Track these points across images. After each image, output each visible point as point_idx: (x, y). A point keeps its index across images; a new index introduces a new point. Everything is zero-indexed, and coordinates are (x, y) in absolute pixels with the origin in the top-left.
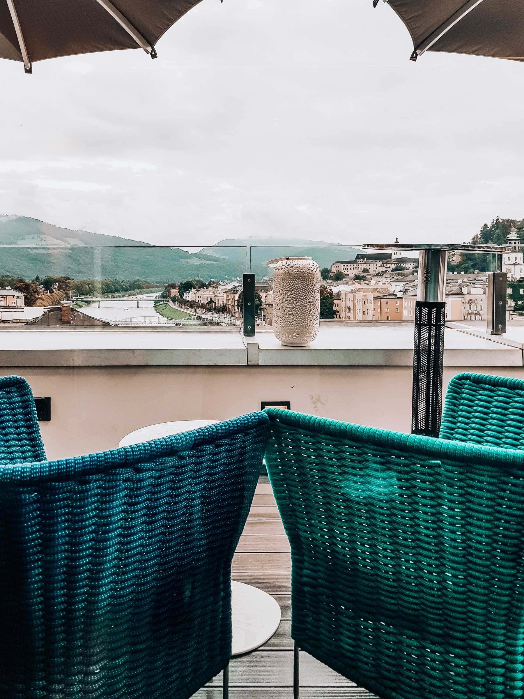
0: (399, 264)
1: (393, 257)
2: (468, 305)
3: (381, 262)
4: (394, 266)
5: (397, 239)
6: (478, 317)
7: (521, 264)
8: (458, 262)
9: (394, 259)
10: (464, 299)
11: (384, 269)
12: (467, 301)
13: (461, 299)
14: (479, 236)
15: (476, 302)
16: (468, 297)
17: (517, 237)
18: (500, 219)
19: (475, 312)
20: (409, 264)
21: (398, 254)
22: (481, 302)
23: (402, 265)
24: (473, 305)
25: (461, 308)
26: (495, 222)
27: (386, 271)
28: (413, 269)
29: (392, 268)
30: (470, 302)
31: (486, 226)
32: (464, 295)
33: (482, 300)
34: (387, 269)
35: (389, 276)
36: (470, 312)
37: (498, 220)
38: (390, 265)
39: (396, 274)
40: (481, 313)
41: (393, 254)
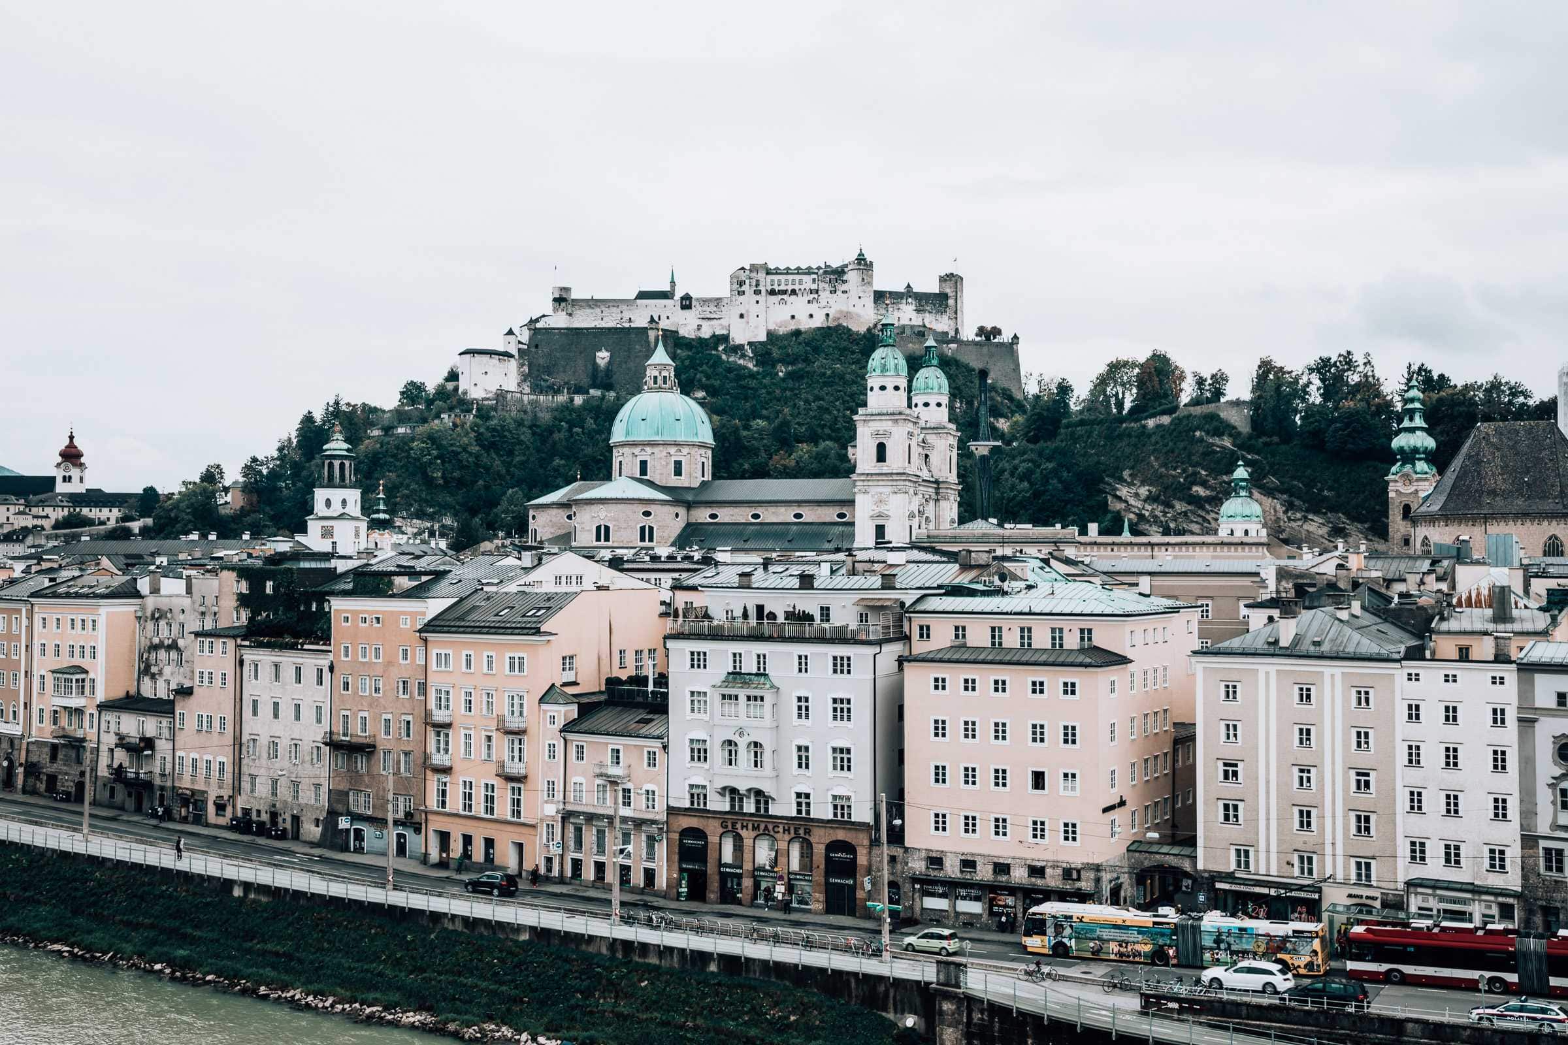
0: (78, 509)
1: (61, 488)
2: (150, 625)
3: (22, 501)
4: (60, 514)
5: (71, 438)
6: (174, 655)
7: (353, 518)
8: (238, 507)
9: (60, 494)
10: (143, 608)
11: (29, 522)
12: (149, 614)
13: (133, 609)
14: (295, 441)
15: (169, 615)
16: (151, 603)
17: (348, 450)
18: (342, 403)
19: (166, 642)
20: (105, 511)
21: (75, 479)
22: (182, 617)
23: (85, 511)
24: (162, 623)
25: (134, 632)
26: (331, 409)
27: (35, 527)
28: (117, 522)
29: (57, 520)
30: (157, 615)
31: (308, 419)
32: (142, 597)
33: (183, 611)
34: (39, 522)
35: (43, 542)
36: (156, 641)
37: (337, 404)
38: (48, 511)
39: (65, 535)
40: (181, 643)
41: (59, 480)
